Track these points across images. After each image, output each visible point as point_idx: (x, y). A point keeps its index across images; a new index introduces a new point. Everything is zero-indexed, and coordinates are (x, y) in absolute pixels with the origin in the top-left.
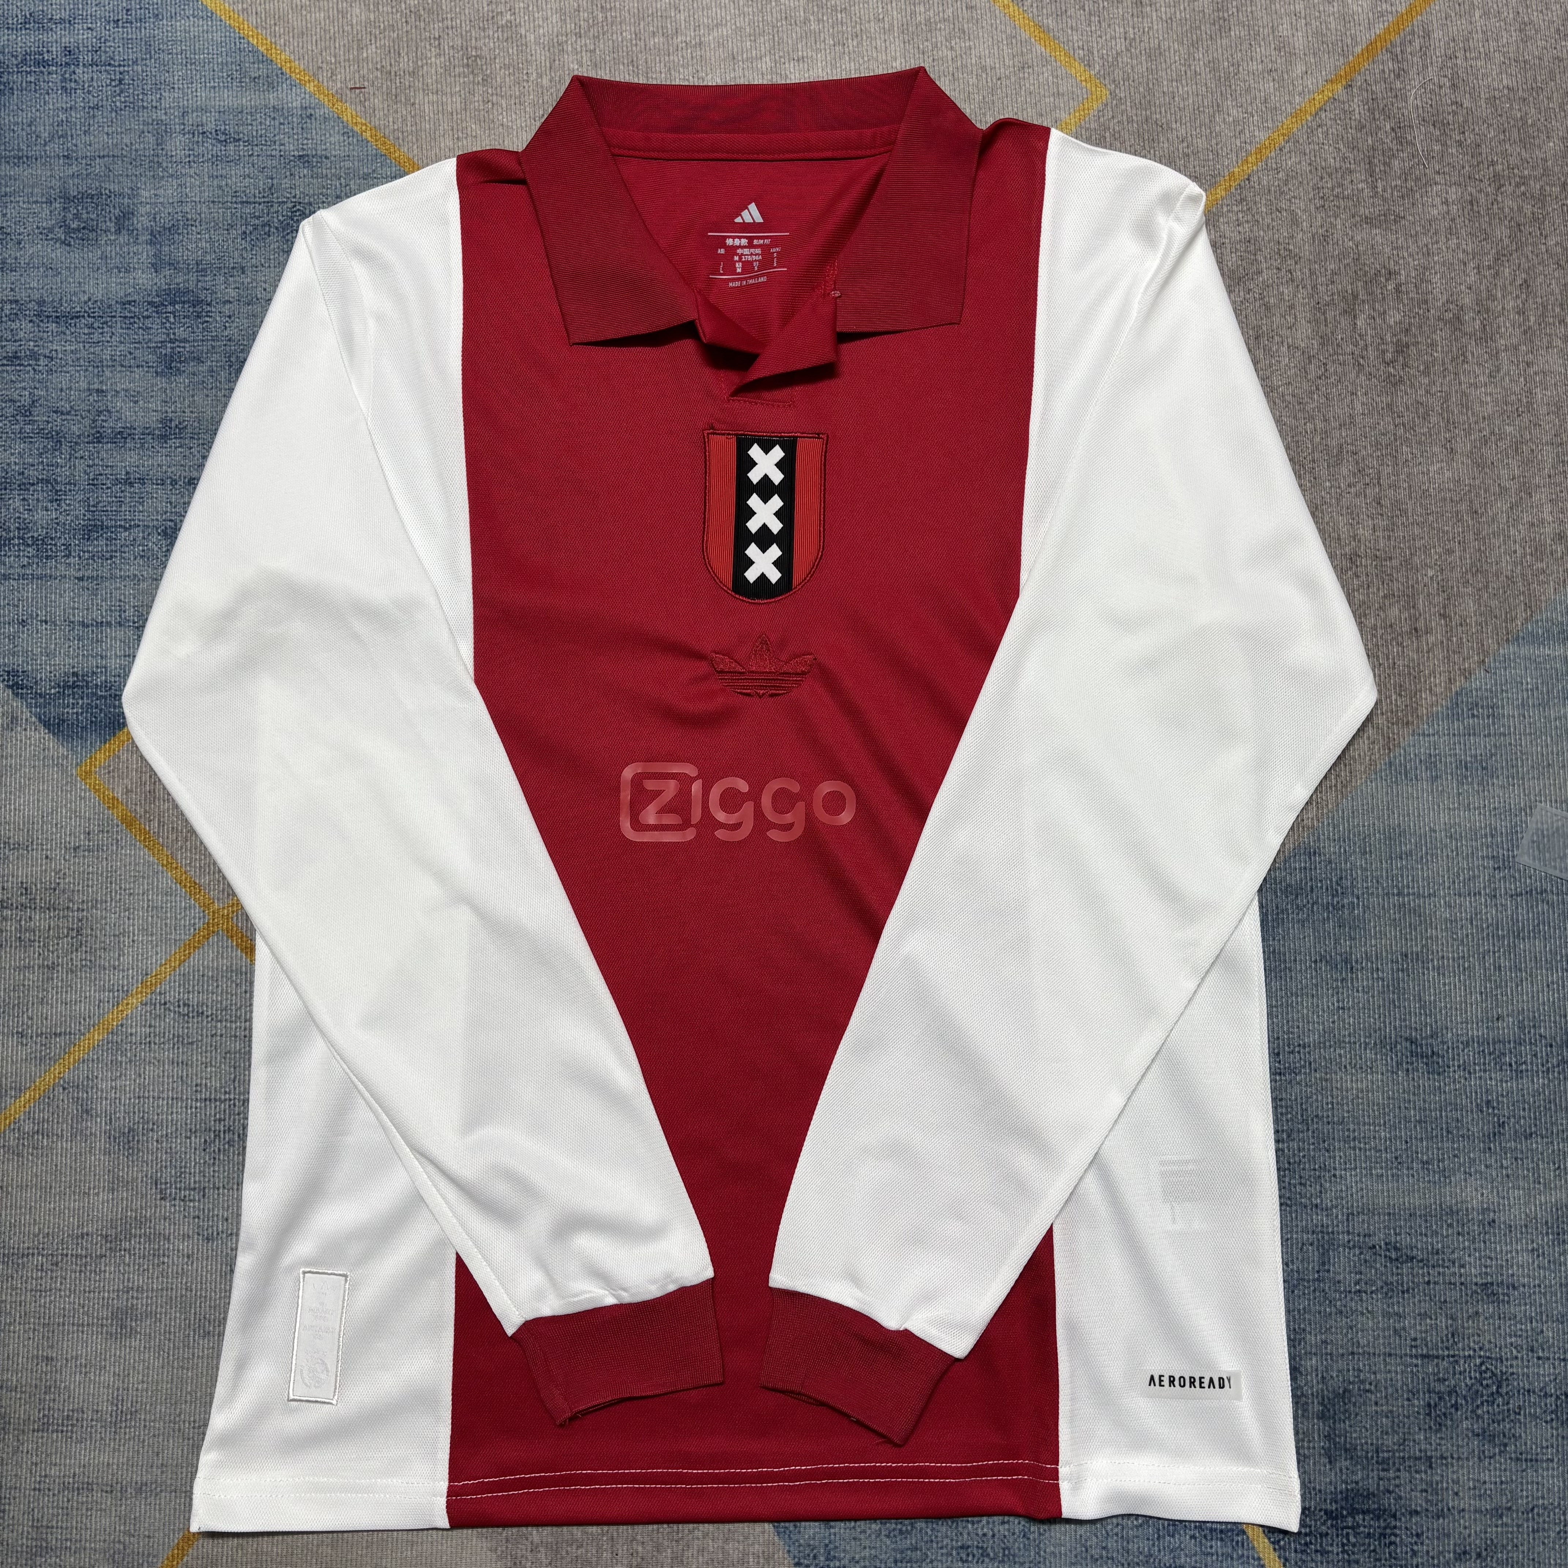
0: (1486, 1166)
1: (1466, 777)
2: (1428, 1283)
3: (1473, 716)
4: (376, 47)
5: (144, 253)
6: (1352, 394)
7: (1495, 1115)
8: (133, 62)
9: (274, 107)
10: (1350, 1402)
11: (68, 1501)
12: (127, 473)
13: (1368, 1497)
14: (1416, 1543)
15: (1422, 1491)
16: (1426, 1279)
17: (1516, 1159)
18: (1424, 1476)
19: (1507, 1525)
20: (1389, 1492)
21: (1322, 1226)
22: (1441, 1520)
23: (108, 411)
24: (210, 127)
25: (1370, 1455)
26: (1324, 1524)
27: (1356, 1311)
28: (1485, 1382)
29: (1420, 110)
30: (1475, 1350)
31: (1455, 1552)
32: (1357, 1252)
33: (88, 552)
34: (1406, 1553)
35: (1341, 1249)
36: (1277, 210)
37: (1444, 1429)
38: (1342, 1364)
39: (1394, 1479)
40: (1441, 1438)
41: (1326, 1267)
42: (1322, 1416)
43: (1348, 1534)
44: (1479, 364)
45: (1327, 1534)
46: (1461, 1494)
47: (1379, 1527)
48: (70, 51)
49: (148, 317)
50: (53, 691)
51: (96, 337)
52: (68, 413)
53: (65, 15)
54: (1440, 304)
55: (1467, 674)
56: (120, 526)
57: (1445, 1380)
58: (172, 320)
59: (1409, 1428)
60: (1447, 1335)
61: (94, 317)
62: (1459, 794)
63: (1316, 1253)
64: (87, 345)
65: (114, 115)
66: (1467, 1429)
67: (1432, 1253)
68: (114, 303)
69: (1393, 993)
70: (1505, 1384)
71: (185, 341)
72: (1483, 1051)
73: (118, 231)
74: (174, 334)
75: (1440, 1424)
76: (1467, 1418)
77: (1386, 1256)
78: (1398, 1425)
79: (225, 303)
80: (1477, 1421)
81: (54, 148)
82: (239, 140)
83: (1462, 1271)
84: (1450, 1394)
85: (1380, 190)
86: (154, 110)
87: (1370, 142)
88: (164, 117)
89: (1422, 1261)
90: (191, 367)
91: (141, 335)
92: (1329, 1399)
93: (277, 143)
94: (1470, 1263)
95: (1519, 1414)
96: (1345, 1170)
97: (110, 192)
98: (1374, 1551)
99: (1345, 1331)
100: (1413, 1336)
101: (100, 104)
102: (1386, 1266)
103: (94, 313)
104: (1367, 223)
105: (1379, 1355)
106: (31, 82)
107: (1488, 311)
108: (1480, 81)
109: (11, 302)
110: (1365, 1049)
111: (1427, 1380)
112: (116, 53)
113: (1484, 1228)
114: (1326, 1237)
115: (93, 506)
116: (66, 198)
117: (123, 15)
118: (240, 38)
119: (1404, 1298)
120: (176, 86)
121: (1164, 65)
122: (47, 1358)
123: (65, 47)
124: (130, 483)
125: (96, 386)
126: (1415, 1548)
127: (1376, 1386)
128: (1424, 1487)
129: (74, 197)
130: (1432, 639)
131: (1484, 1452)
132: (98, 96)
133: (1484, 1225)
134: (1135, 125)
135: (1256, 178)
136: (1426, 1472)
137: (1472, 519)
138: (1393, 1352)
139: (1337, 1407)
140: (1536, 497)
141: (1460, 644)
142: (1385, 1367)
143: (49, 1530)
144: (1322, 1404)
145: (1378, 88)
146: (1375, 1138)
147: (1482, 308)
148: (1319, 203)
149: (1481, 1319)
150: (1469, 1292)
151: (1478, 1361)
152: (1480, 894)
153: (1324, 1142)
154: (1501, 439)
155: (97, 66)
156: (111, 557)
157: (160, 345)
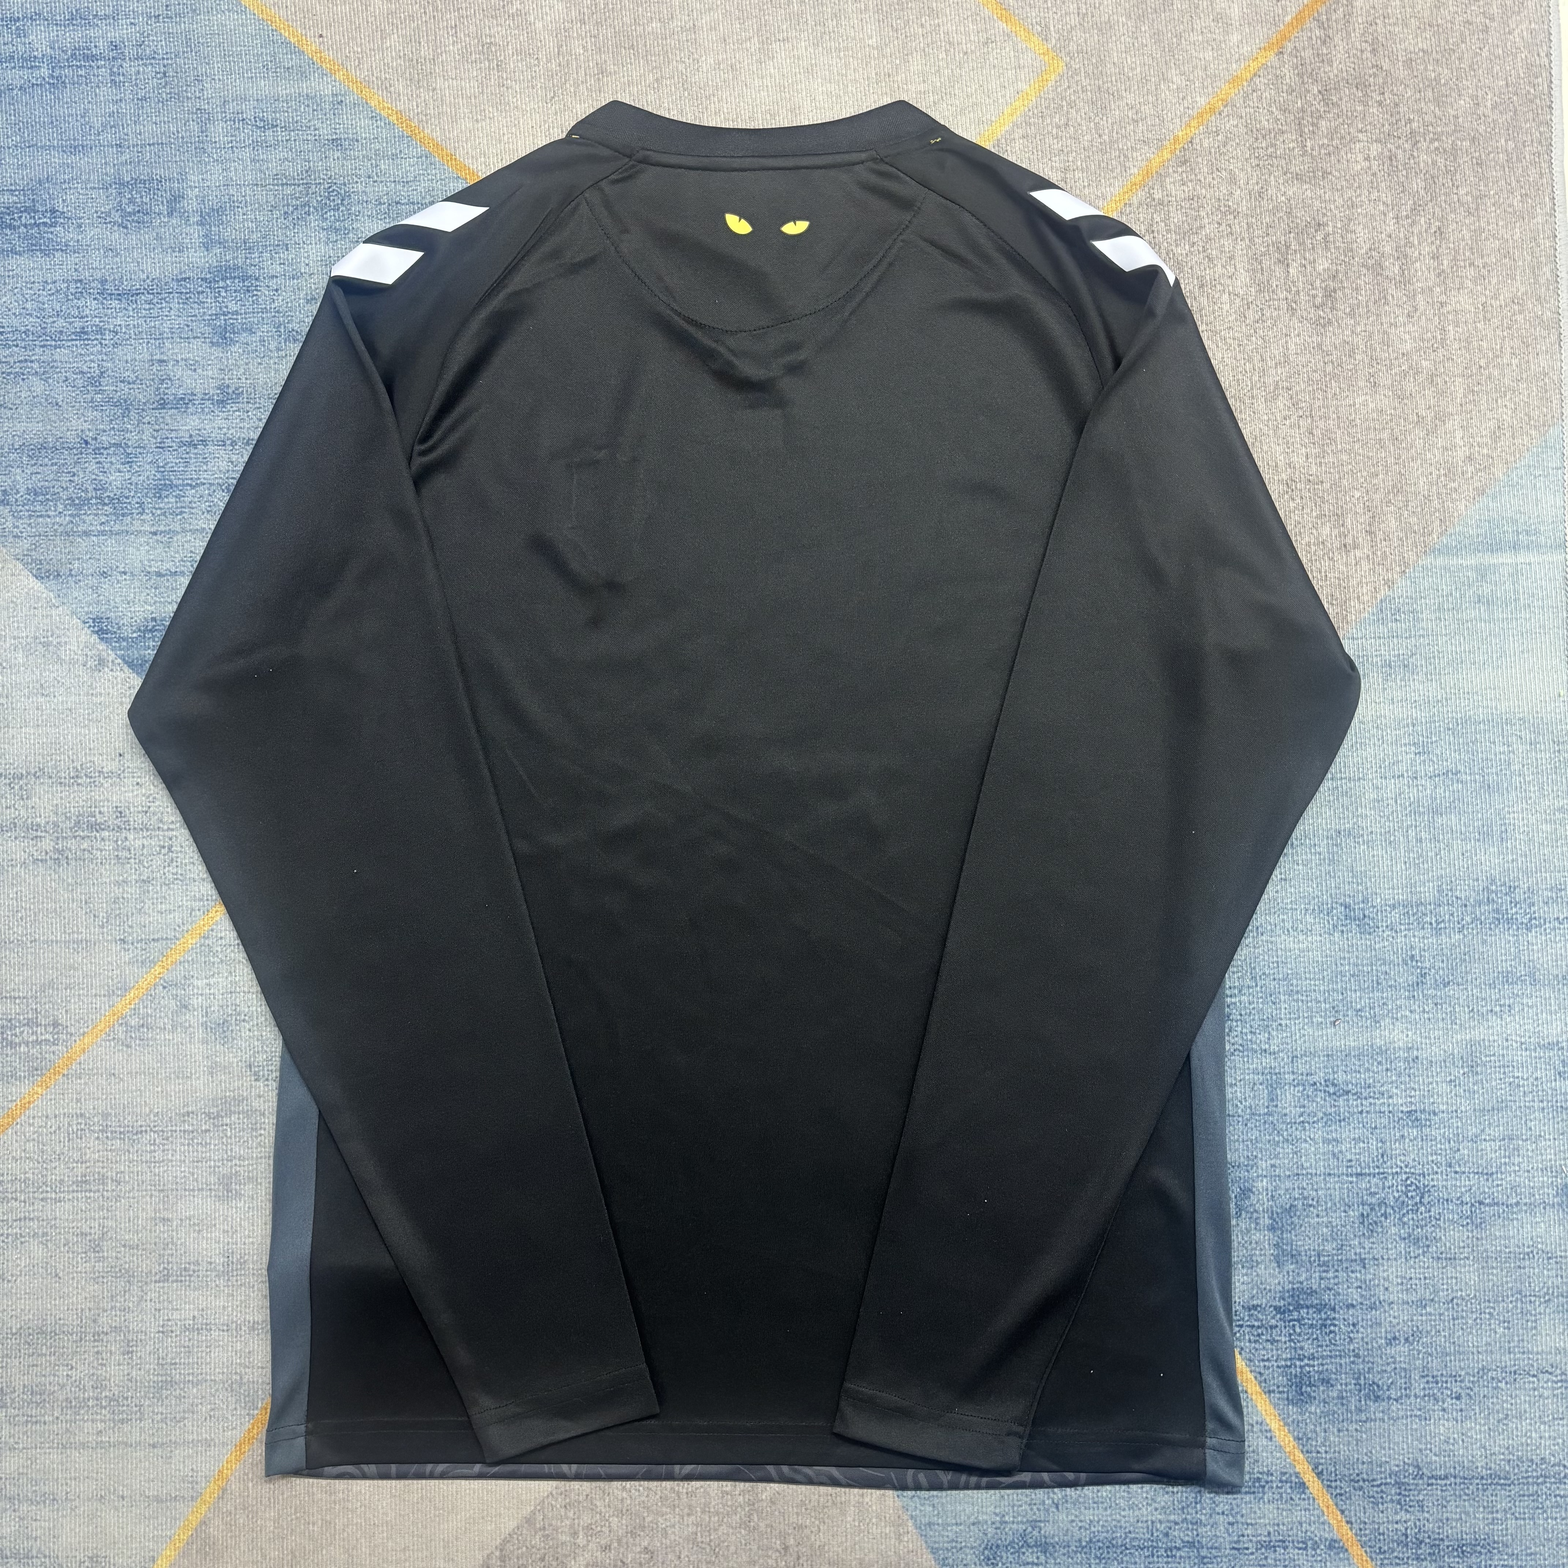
0: (1411, 1012)
1: (1390, 675)
2: (1361, 1112)
3: (1396, 620)
4: (398, 37)
5: (195, 233)
6: (1286, 335)
7: (1418, 967)
8: (176, 56)
9: (307, 96)
10: (1295, 1215)
11: (190, 1340)
12: (191, 436)
13: (1311, 1294)
14: (1352, 1332)
15: (1357, 1288)
16: (1360, 1109)
17: (1436, 1004)
18: (1358, 1275)
19: (1430, 1314)
20: (1330, 1289)
21: (1271, 1068)
22: (1374, 1312)
23: (170, 379)
24: (249, 115)
25: (1312, 1259)
26: (1273, 1318)
27: (1301, 1138)
28: (1410, 1194)
29: (1345, 74)
30: (1401, 1168)
31: (1386, 1338)
32: (1301, 1088)
33: (160, 509)
34: (1344, 1340)
35: (1287, 1087)
36: (1217, 169)
37: (1375, 1235)
38: (1288, 1184)
39: (1334, 1278)
40: (1373, 1243)
41: (1275, 1103)
42: (1272, 1228)
43: (1294, 1326)
44: (1398, 306)
45: (1277, 1326)
46: (1390, 1289)
47: (1321, 1319)
48: (116, 46)
49: (203, 292)
50: (135, 635)
51: (154, 313)
52: (134, 383)
53: (109, 11)
54: (1363, 251)
55: (1389, 584)
56: (188, 484)
57: (1376, 1194)
58: (223, 294)
59: (1346, 1235)
60: (1377, 1156)
61: (153, 294)
62: (1384, 689)
63: (1266, 1091)
64: (148, 320)
65: (161, 104)
66: (1396, 1234)
67: (1365, 1088)
68: (170, 280)
69: (1329, 865)
70: (1427, 1195)
71: (236, 313)
72: (1408, 913)
73: (170, 214)
74: (226, 307)
75: (1372, 1231)
76: (1394, 1225)
77: (1325, 1091)
78: (1337, 1234)
79: (273, 277)
80: (1403, 1227)
81: (108, 137)
82: (277, 126)
83: (1390, 1101)
84: (1379, 1205)
85: (1309, 149)
86: (198, 100)
87: (1299, 104)
88: (206, 107)
89: (1356, 1094)
90: (244, 337)
91: (196, 310)
92: (1277, 1214)
93: (312, 128)
94: (1397, 1094)
95: (1439, 1220)
96: (1290, 1019)
97: (161, 177)
98: (1317, 1339)
99: (1291, 1156)
100: (1349, 1157)
101: (147, 96)
102: (1325, 1100)
103: (152, 290)
104: (1297, 179)
105: (1320, 1175)
106: (81, 76)
107: (1406, 256)
108: (1398, 45)
109: (76, 281)
110: (1305, 914)
111: (1360, 1195)
112: (159, 47)
113: (1409, 1064)
114: (1274, 1077)
115: (163, 467)
116: (122, 184)
117: (162, 11)
118: (272, 30)
119: (1340, 1127)
120: (216, 78)
121: (1114, 38)
122: (164, 1219)
123: (112, 42)
124: (195, 445)
125: (158, 357)
126: (1352, 1335)
127: (1318, 1202)
128: (1359, 1284)
129: (128, 182)
130: (1358, 553)
131: (1410, 1252)
132: (145, 88)
133: (1409, 1062)
134: (1089, 93)
135: (1198, 141)
136: (1360, 1272)
137: (1394, 445)
138: (1332, 1172)
139: (1284, 1220)
140: (1449, 425)
141: (1384, 556)
142: (1325, 1185)
143: (173, 1367)
144: (1271, 1218)
145: (1308, 54)
146: (1315, 991)
147: (1402, 256)
148: (1254, 162)
149: (1407, 1140)
150: (1396, 1119)
151: (1404, 1177)
152: (1403, 776)
153: (1271, 996)
154: (1417, 373)
155: (142, 59)
156: (181, 513)
157: (214, 317)
